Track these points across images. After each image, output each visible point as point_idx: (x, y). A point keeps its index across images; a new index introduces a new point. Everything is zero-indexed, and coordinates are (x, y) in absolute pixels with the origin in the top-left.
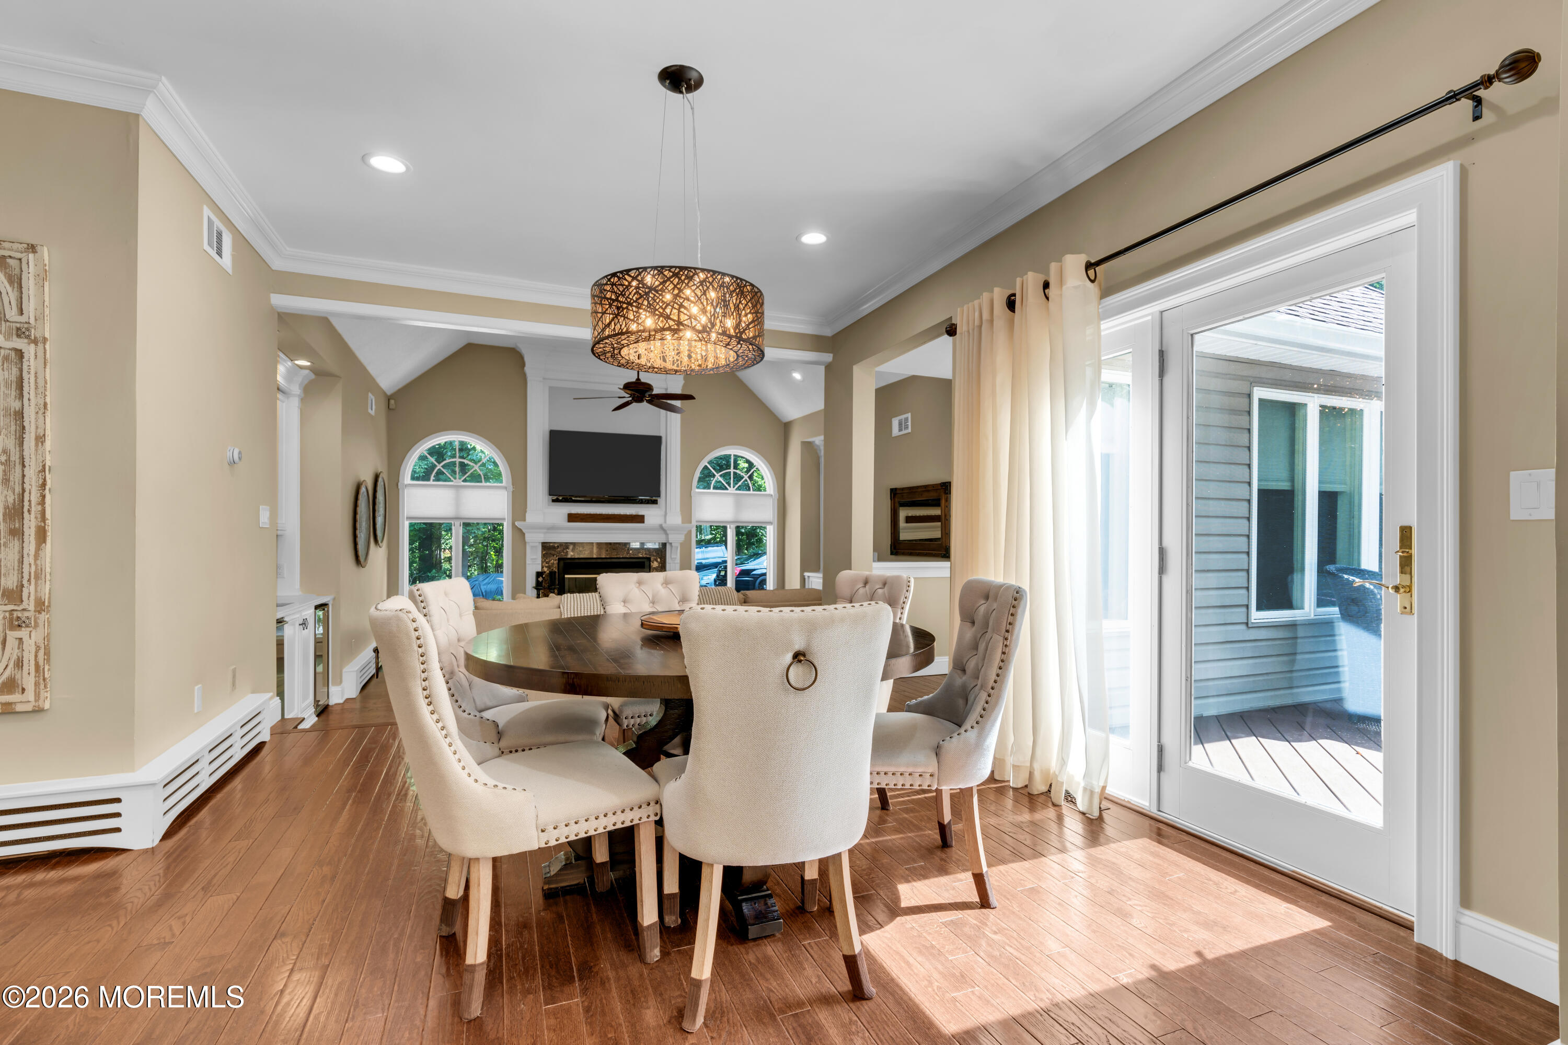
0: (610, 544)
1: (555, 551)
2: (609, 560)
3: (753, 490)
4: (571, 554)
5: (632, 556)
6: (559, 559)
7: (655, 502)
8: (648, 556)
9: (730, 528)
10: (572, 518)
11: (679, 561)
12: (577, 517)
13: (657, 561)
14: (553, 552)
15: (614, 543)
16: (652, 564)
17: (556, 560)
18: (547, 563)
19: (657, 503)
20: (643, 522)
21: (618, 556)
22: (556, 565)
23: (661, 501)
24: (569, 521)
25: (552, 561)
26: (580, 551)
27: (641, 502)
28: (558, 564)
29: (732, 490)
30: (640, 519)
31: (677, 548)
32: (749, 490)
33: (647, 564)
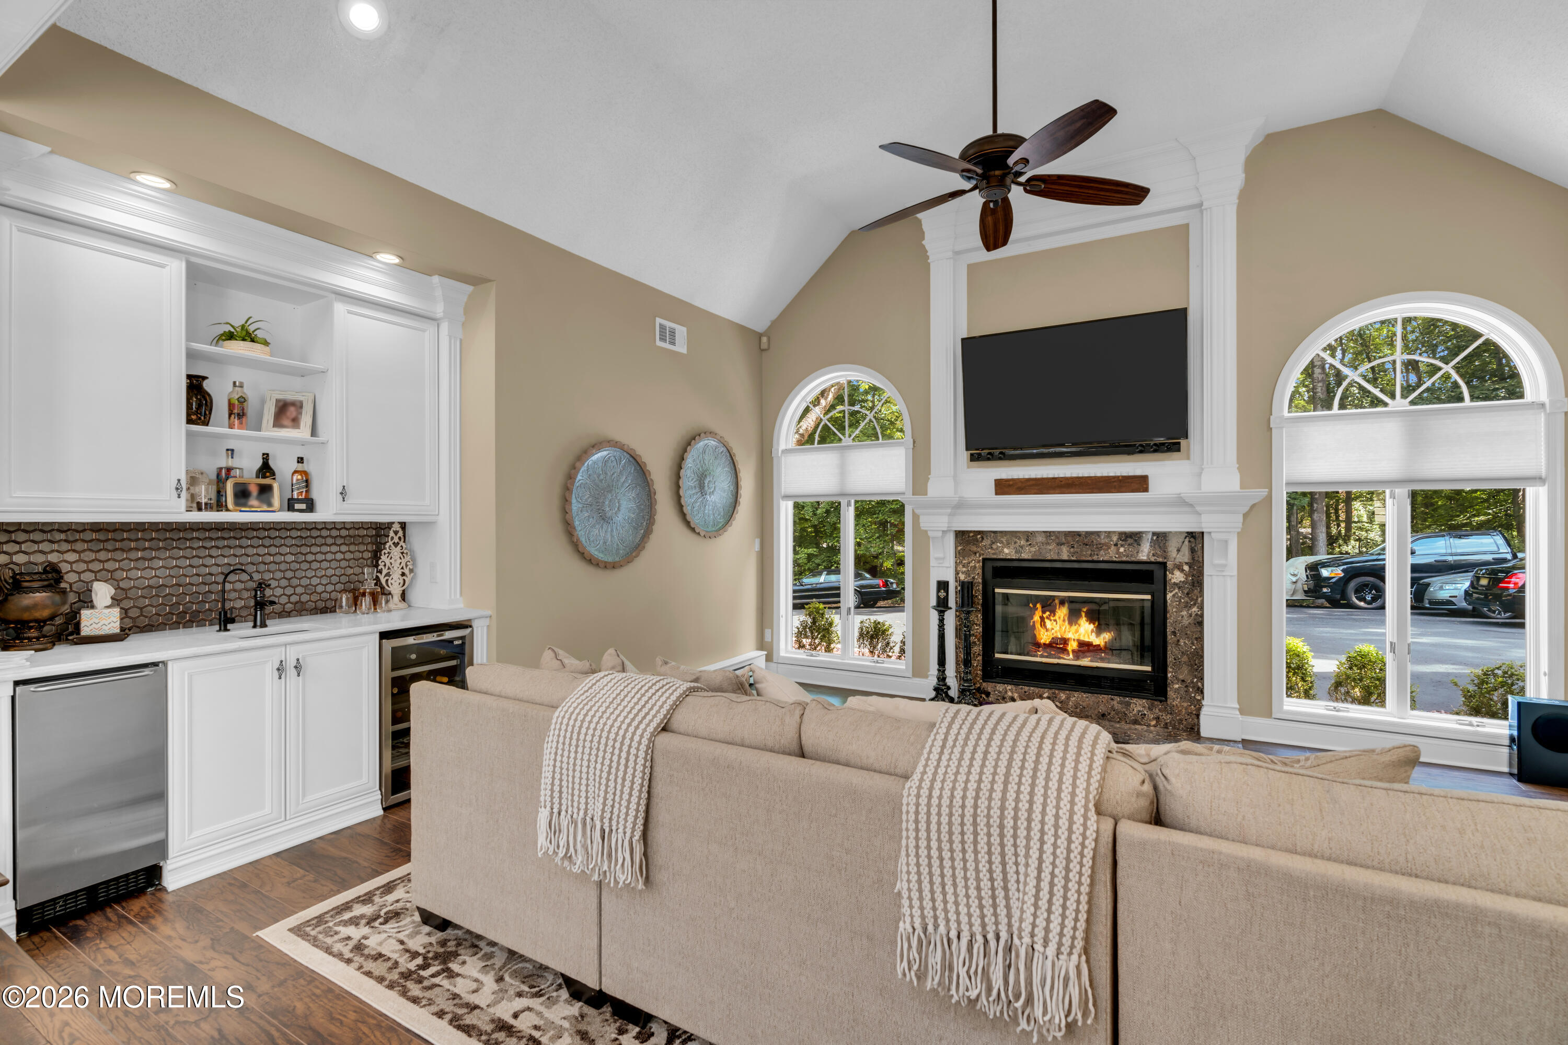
0: (1078, 534)
1: (978, 546)
2: (1076, 565)
3: (1473, 398)
4: (1008, 552)
5: (1124, 559)
6: (984, 560)
7: (1174, 448)
8: (1160, 560)
9: (1393, 496)
10: (1003, 487)
11: (1235, 573)
12: (1010, 486)
13: (1182, 571)
14: (974, 549)
15: (1087, 533)
16: (1169, 576)
17: (979, 562)
18: (964, 566)
19: (1179, 450)
20: (1146, 490)
21: (1095, 558)
22: (980, 571)
23: (1193, 443)
24: (998, 492)
25: (972, 564)
26: (1022, 547)
27: (1144, 449)
28: (983, 568)
29: (1399, 404)
30: (1139, 484)
31: (1226, 542)
32: (1460, 399)
33: (1158, 574)
